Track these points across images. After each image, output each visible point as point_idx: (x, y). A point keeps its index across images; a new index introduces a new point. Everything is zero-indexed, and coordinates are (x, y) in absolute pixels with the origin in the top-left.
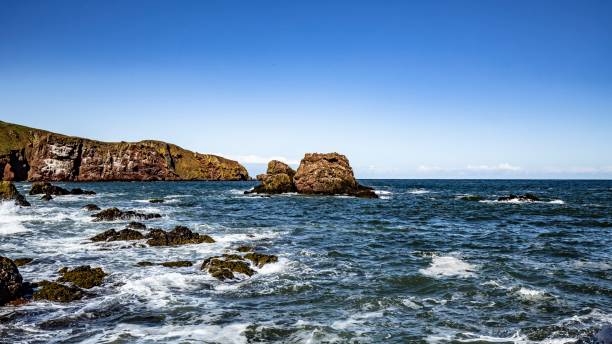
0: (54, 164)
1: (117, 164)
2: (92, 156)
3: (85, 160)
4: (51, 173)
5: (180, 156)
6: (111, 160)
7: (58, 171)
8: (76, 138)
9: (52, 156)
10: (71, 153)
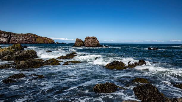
0: (3, 39)
1: (21, 39)
2: (14, 37)
3: (12, 38)
4: (2, 41)
5: (37, 38)
6: (19, 38)
7: (4, 41)
8: (9, 32)
9: (2, 37)
10: (8, 36)
